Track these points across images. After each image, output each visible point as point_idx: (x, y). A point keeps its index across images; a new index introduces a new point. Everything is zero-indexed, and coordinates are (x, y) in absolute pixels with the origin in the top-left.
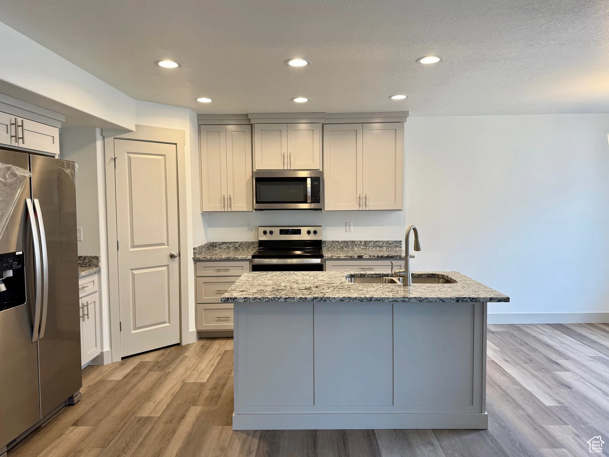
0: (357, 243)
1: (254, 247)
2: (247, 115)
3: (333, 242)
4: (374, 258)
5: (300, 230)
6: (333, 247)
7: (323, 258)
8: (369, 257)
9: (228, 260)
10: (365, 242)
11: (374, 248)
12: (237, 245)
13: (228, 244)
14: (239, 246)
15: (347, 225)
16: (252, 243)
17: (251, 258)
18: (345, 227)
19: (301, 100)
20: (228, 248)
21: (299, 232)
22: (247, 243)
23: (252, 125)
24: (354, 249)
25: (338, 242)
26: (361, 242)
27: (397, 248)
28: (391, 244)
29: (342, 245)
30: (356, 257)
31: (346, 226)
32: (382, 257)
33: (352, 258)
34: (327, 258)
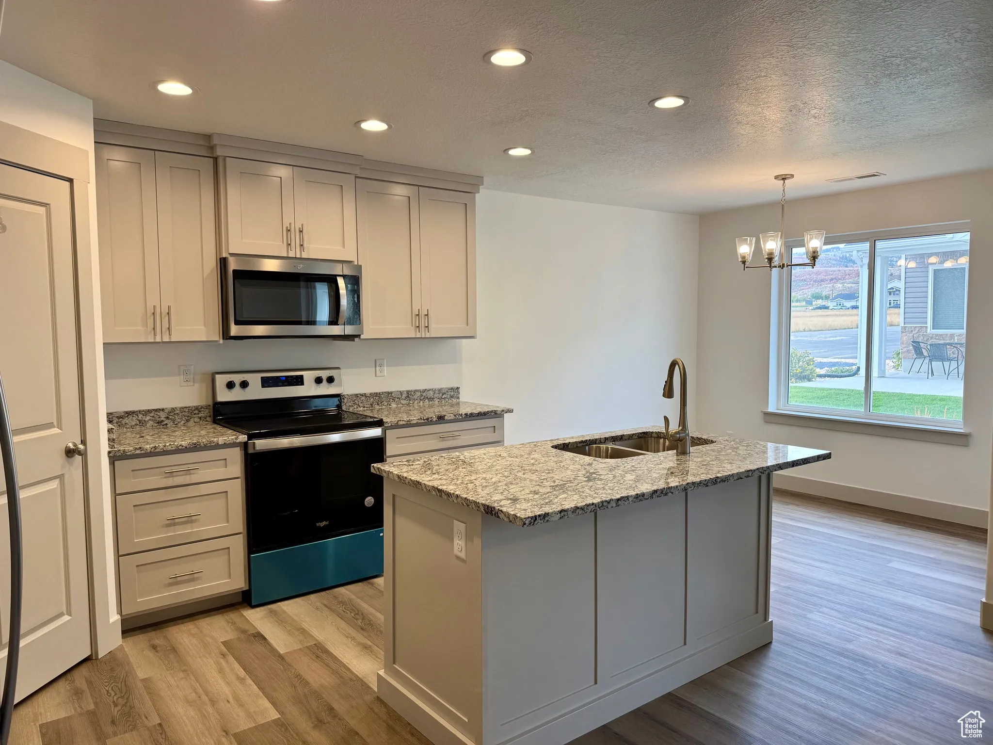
0: (395, 395)
1: (200, 418)
2: (208, 137)
3: (356, 395)
4: (461, 417)
5: (302, 376)
6: (356, 406)
7: (383, 425)
8: (454, 417)
9: (195, 448)
10: (408, 392)
11: (421, 402)
12: (163, 415)
13: (140, 416)
14: (167, 418)
15: (377, 364)
16: (197, 408)
17: (247, 439)
18: (374, 369)
19: (374, 126)
20: (142, 423)
21: (300, 382)
22: (185, 409)
23: (216, 159)
24: (391, 406)
25: (364, 395)
26: (401, 393)
27: (453, 399)
28: (445, 393)
29: (372, 400)
30: (434, 420)
31: (376, 367)
32: (472, 415)
33: (428, 422)
34: (390, 425)
